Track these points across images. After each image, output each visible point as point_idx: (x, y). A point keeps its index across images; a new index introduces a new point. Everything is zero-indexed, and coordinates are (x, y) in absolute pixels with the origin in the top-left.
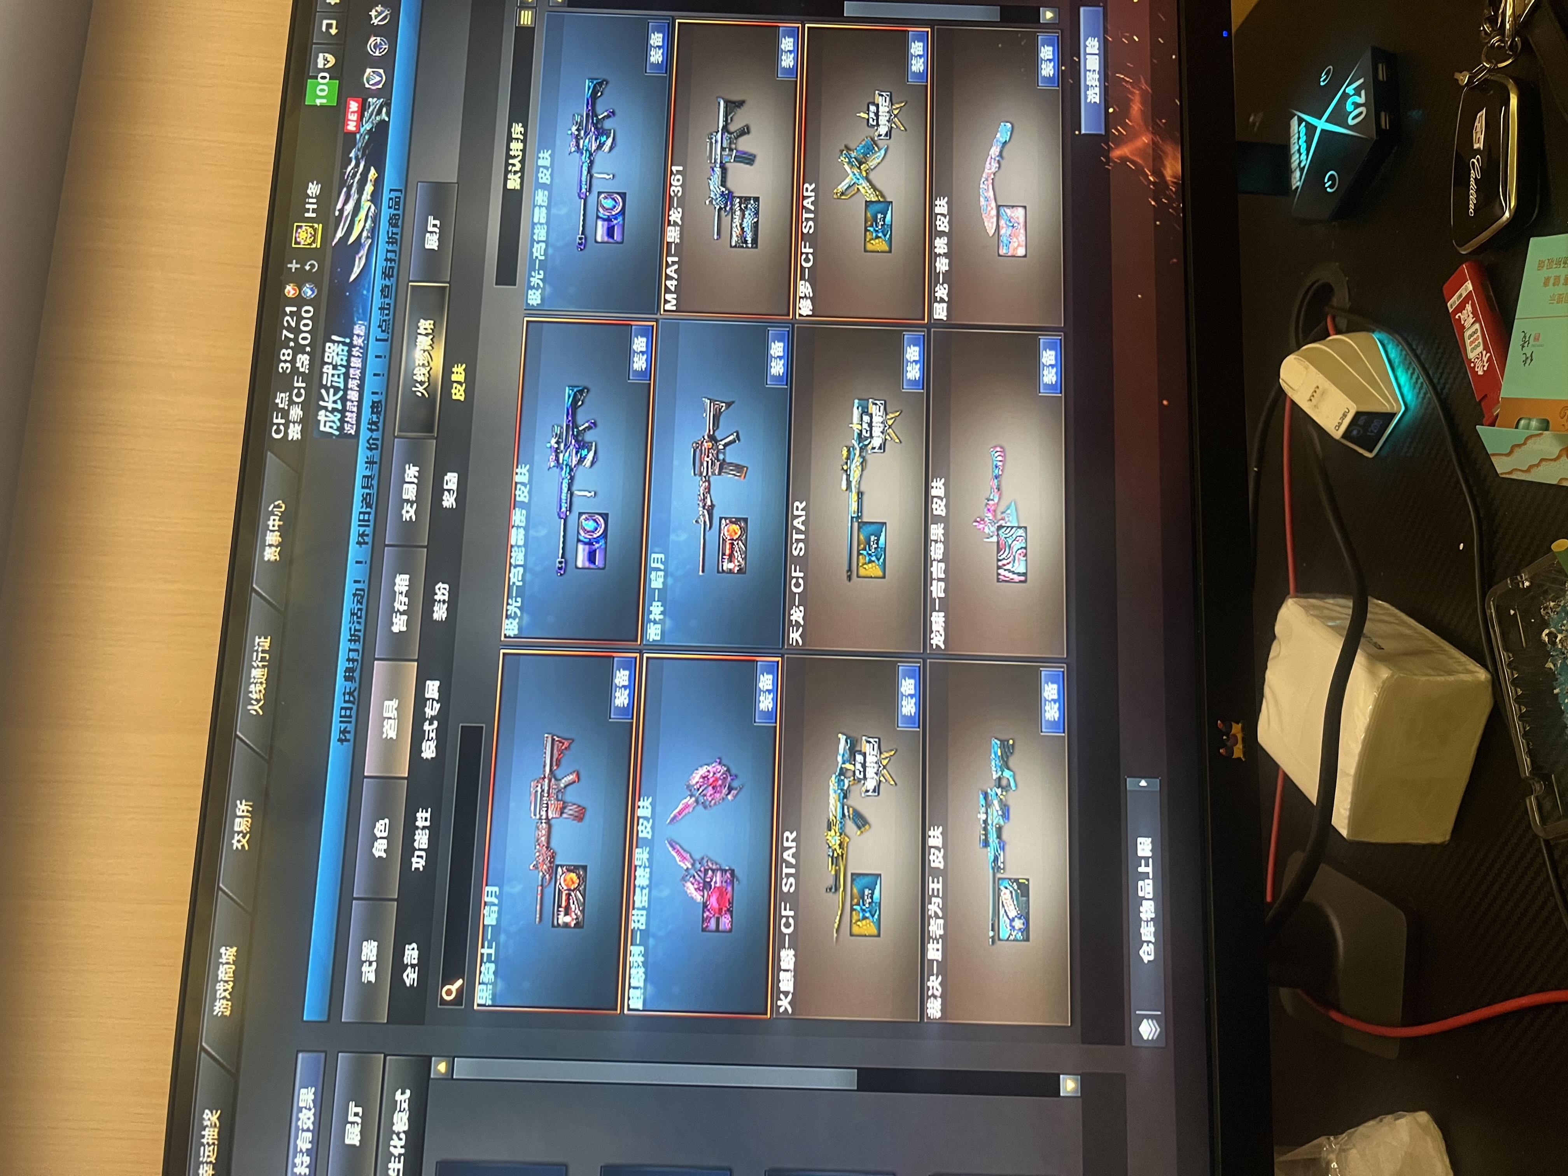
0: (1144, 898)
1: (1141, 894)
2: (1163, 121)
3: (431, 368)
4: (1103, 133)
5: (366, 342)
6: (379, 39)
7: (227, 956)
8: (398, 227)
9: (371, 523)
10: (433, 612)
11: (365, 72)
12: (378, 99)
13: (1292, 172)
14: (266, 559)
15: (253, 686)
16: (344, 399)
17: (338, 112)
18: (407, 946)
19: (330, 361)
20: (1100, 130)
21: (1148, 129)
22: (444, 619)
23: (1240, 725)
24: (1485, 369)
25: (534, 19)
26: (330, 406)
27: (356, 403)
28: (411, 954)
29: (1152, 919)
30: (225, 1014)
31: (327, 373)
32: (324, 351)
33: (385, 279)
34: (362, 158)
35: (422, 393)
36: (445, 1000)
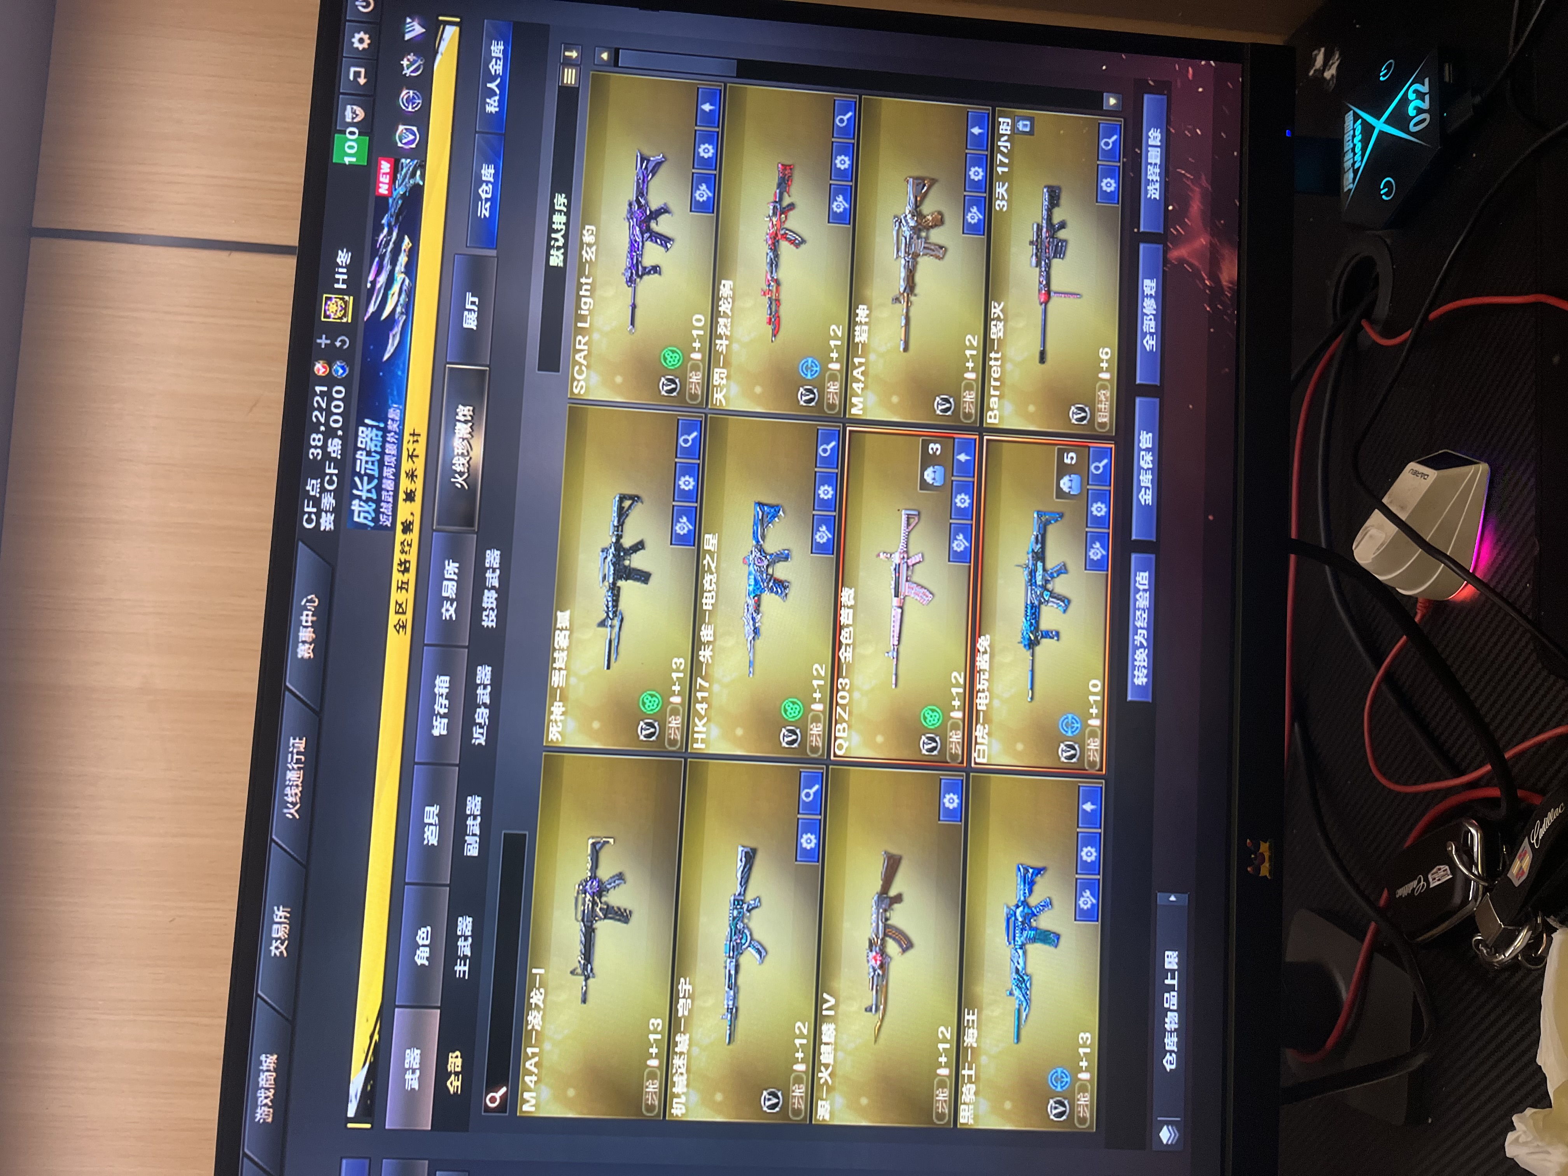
2: (1222, 222)
18: (450, 1054)
25: (579, 77)
28: (455, 1061)
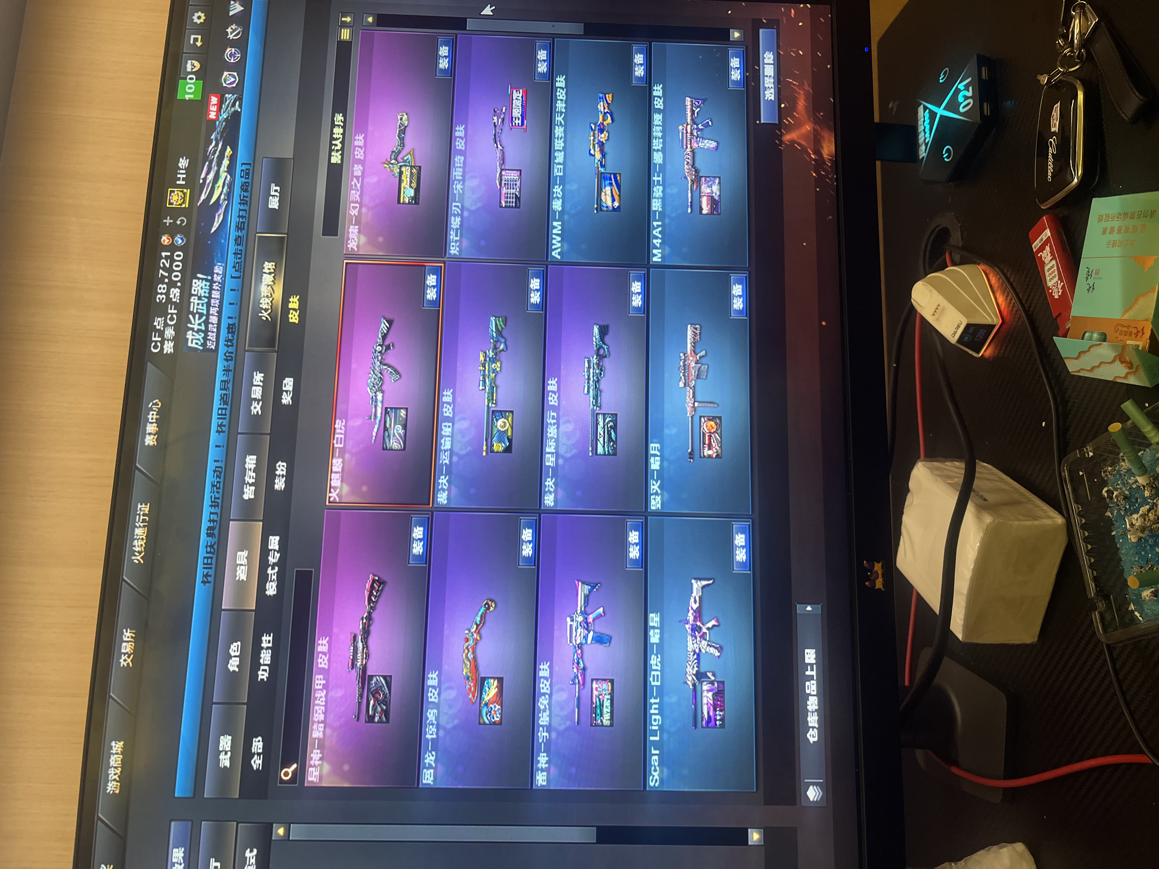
0: (810, 695)
1: (808, 691)
3: (273, 299)
4: (777, 122)
5: (223, 279)
6: (233, 49)
7: (116, 749)
8: (248, 191)
9: (228, 417)
10: (275, 483)
11: (223, 74)
12: (233, 95)
13: (919, 146)
14: (146, 444)
15: (136, 541)
16: (207, 323)
17: (203, 104)
19: (196, 293)
20: (775, 120)
21: (810, 119)
22: (283, 489)
23: (880, 564)
24: (1060, 294)
26: (196, 327)
27: (215, 326)
29: (816, 710)
30: (116, 792)
31: (194, 303)
32: (191, 286)
33: (238, 231)
34: (220, 139)
35: (266, 318)
36: (283, 780)
